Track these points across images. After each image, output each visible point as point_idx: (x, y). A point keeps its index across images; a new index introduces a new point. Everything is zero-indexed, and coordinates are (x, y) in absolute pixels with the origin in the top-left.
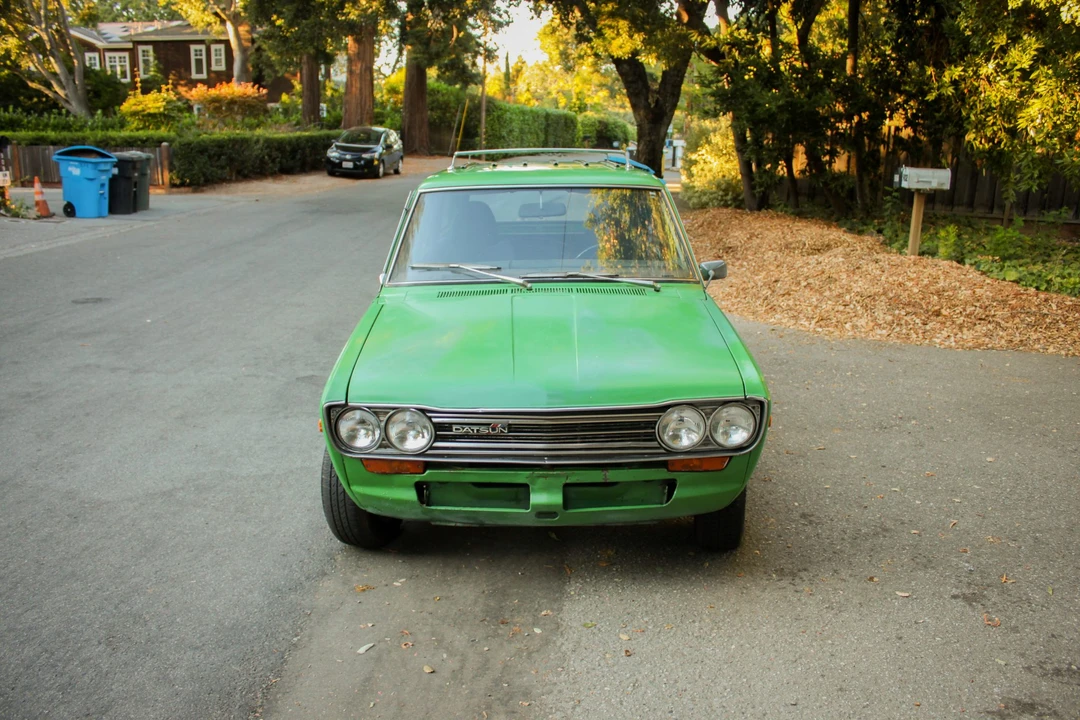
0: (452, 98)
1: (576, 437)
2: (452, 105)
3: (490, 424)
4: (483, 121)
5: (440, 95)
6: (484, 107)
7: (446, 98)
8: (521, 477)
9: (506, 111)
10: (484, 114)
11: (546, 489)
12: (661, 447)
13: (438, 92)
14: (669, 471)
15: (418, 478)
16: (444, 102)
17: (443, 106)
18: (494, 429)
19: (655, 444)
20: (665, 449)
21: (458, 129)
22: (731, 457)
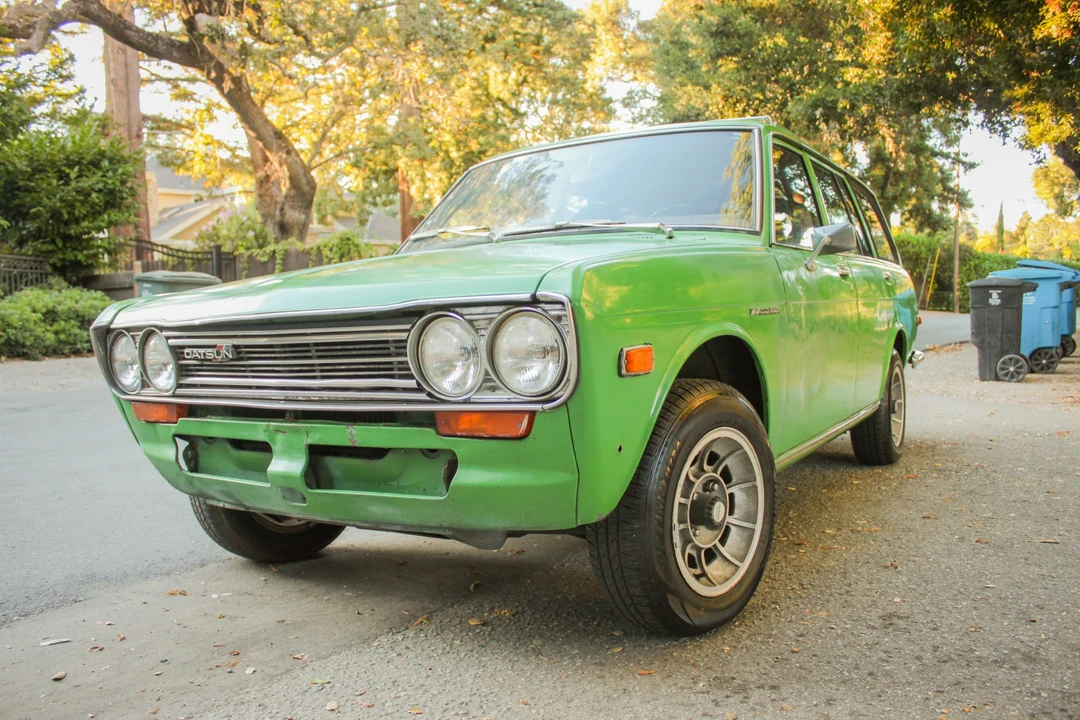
0: (923, 249)
1: (311, 368)
2: (923, 255)
3: (214, 346)
4: (956, 270)
5: (910, 246)
6: (957, 256)
7: (916, 249)
8: (256, 430)
9: (984, 260)
10: (957, 263)
11: (288, 452)
12: (420, 389)
13: (908, 243)
14: (438, 433)
15: (173, 428)
16: (915, 253)
17: (914, 257)
18: (218, 354)
19: (412, 383)
20: (429, 394)
21: (928, 282)
22: (533, 414)
